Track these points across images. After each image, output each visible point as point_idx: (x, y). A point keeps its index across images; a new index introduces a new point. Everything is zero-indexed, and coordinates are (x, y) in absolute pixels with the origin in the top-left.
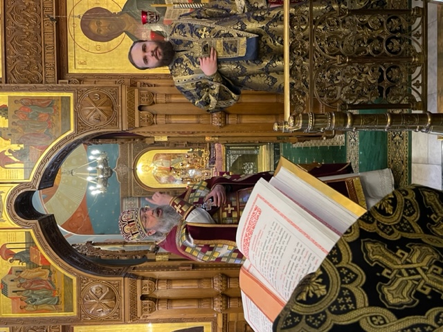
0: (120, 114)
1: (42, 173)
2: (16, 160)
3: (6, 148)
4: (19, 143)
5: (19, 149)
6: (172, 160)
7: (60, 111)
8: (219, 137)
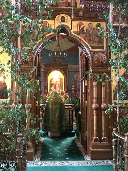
0: (98, 68)
1: (75, 38)
2: (80, 29)
3: (85, 25)
4: (87, 30)
5: (85, 30)
6: (60, 86)
7: (99, 45)
8: (87, 106)
